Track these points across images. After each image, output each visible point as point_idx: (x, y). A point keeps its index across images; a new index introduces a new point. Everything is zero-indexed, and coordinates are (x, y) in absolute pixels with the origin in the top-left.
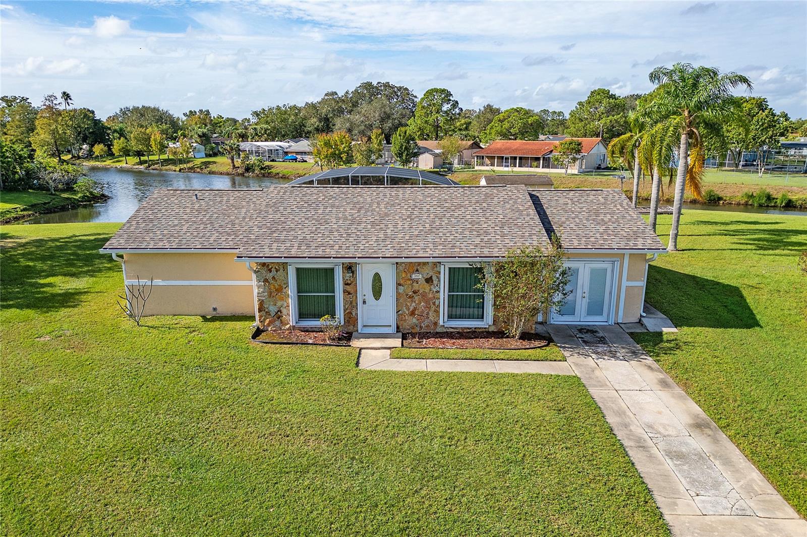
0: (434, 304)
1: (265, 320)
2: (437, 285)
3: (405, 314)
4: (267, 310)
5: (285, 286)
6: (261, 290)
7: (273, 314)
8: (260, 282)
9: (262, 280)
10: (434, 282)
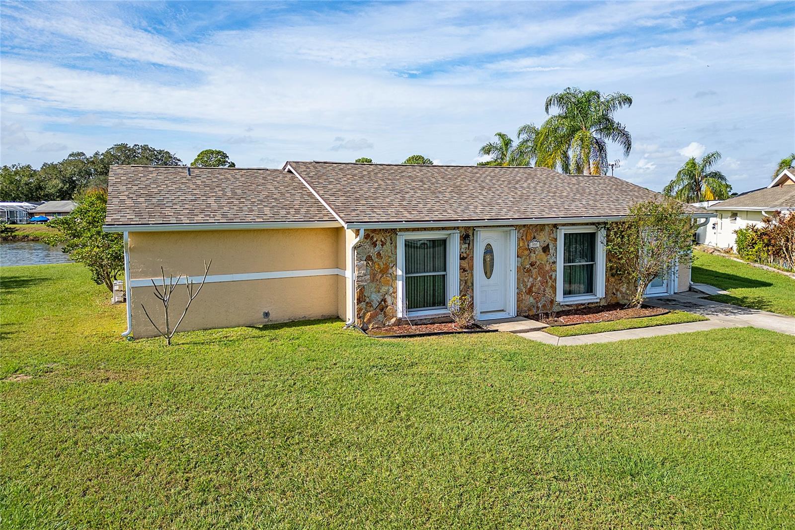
0: (551, 277)
1: (365, 314)
2: (553, 255)
3: (522, 293)
4: (367, 300)
5: (391, 265)
6: (363, 272)
7: (375, 305)
8: (361, 260)
9: (364, 259)
10: (551, 251)
